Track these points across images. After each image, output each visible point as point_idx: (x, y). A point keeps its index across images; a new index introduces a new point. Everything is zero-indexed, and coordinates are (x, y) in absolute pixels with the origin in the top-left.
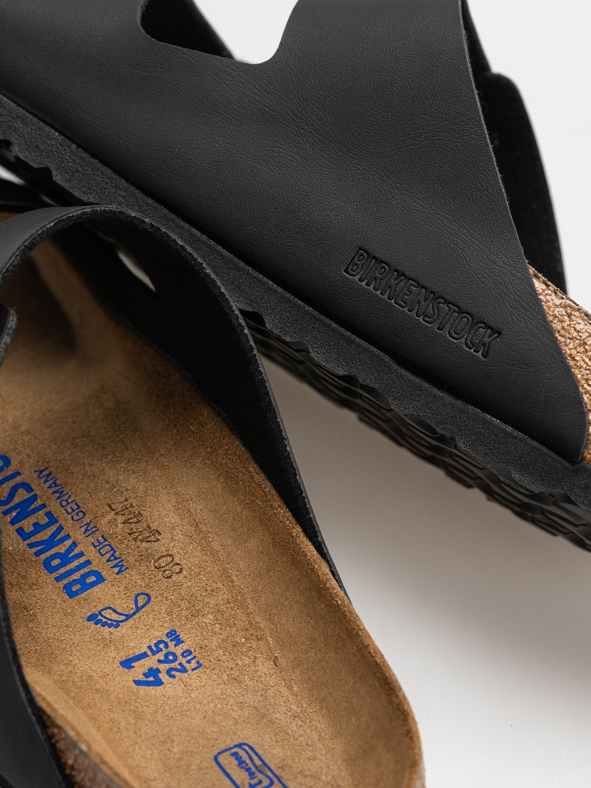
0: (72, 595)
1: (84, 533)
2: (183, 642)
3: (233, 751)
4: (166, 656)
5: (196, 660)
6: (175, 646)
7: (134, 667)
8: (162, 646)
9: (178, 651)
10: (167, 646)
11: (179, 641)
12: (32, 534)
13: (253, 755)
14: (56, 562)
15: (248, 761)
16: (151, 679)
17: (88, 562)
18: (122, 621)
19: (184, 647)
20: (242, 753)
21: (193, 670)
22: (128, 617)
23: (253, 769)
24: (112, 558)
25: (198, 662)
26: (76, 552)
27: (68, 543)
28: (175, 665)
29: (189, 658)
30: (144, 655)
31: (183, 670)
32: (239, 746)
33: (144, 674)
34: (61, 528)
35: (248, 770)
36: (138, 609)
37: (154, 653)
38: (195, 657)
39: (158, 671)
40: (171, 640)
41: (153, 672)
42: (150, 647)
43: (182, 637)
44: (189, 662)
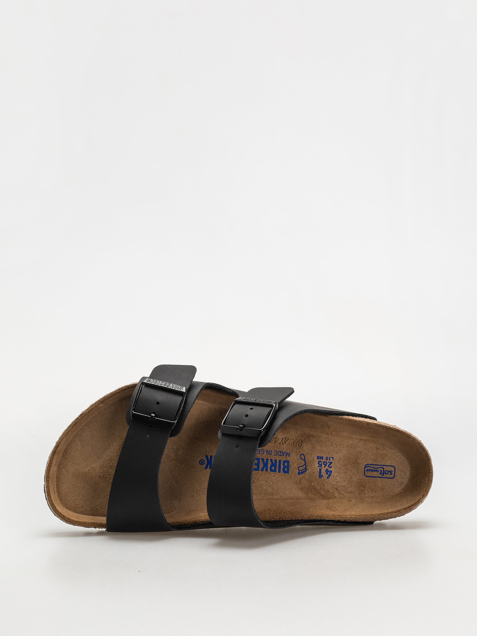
0: (288, 472)
1: (269, 455)
2: (323, 457)
3: (366, 470)
4: (324, 464)
5: (331, 457)
6: (322, 459)
7: (322, 475)
8: (320, 463)
9: (324, 460)
10: (321, 462)
11: (322, 458)
12: (258, 467)
13: (372, 466)
14: (273, 468)
15: (372, 468)
16: (329, 473)
17: (280, 461)
18: (306, 467)
19: (324, 458)
20: (368, 468)
21: (333, 460)
22: (305, 464)
23: (376, 469)
24: (283, 454)
25: (332, 458)
26: (274, 462)
27: (269, 462)
28: (328, 464)
29: (329, 459)
30: (320, 470)
31: (331, 463)
32: (365, 467)
33: (326, 474)
34: (263, 459)
35: (375, 471)
36: (305, 460)
37: (321, 467)
38: (330, 458)
39: (327, 470)
40: (320, 459)
41: (327, 471)
42: (319, 466)
43: (322, 456)
44: (330, 460)
